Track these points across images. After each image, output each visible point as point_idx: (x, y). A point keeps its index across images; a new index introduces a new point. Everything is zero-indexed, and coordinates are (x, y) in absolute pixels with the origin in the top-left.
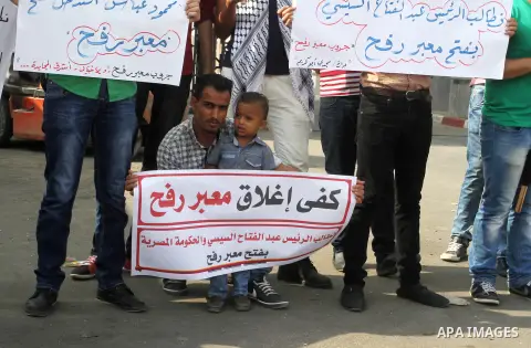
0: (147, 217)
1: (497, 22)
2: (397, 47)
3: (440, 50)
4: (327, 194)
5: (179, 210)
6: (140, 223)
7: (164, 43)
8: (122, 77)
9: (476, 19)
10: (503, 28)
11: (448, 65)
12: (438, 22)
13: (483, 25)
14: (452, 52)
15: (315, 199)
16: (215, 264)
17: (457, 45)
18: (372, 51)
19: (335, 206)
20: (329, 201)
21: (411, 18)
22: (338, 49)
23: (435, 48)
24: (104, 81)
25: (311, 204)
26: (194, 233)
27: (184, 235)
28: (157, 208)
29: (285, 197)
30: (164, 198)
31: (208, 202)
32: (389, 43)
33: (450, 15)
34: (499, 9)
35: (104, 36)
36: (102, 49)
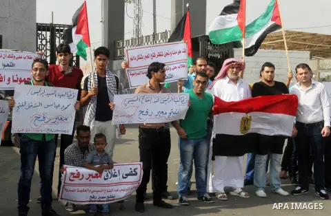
0: (68, 181)
1: (185, 101)
2: (150, 113)
3: (166, 113)
4: (133, 170)
5: (81, 180)
6: (65, 183)
7: (66, 119)
8: (51, 133)
9: (177, 101)
10: (187, 104)
11: (169, 119)
12: (164, 103)
13: (180, 103)
14: (170, 114)
15: (128, 173)
16: (93, 199)
17: (172, 111)
18: (141, 116)
19: (136, 174)
20: (134, 173)
22: (129, 116)
23: (164, 113)
24: (44, 135)
25: (127, 175)
26: (86, 188)
27: (81, 188)
28: (72, 178)
29: (117, 173)
30: (75, 175)
31: (93, 177)
32: (147, 112)
33: (169, 100)
34: (185, 97)
35: (44, 118)
36: (43, 122)
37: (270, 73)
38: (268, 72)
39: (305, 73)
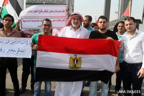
1: (29, 44)
2: (3, 51)
3: (15, 51)
9: (23, 43)
11: (17, 55)
12: (13, 44)
13: (25, 45)
14: (18, 51)
17: (19, 50)
21: (6, 44)
23: (13, 51)
33: (16, 42)
37: (102, 24)
38: (101, 22)
39: (130, 24)
